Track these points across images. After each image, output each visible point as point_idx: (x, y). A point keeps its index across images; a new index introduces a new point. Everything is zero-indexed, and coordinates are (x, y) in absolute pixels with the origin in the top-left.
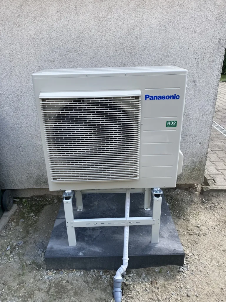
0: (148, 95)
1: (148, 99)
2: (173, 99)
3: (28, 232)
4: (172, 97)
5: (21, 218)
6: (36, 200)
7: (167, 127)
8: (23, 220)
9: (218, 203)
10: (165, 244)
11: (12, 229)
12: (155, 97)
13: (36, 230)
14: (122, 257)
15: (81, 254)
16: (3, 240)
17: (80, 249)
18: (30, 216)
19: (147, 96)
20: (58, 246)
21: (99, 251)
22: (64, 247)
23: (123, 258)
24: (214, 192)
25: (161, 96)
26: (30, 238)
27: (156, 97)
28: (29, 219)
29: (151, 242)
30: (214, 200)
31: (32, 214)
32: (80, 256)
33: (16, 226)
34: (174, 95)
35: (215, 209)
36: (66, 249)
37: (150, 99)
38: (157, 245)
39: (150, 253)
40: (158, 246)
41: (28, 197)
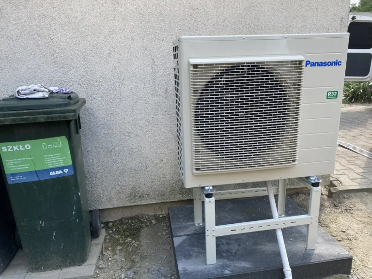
0: (309, 61)
1: (309, 66)
2: (335, 65)
3: (133, 261)
4: (334, 63)
5: (117, 246)
6: (128, 223)
7: (327, 98)
8: (121, 248)
9: (352, 204)
10: (323, 249)
11: (110, 259)
12: (316, 63)
13: (143, 258)
14: (283, 268)
15: (227, 272)
16: (104, 273)
17: (224, 267)
18: (127, 242)
19: (308, 63)
20: (193, 267)
21: (248, 266)
22: (201, 267)
23: (284, 270)
24: (344, 193)
25: (322, 62)
26: (139, 267)
27: (318, 63)
28: (127, 246)
29: (306, 249)
30: (347, 202)
31: (129, 240)
32: (227, 274)
33: (113, 255)
34: (336, 61)
35: (352, 211)
36: (205, 269)
37: (311, 66)
38: (315, 251)
39: (312, 261)
40: (317, 252)
41: (115, 220)
